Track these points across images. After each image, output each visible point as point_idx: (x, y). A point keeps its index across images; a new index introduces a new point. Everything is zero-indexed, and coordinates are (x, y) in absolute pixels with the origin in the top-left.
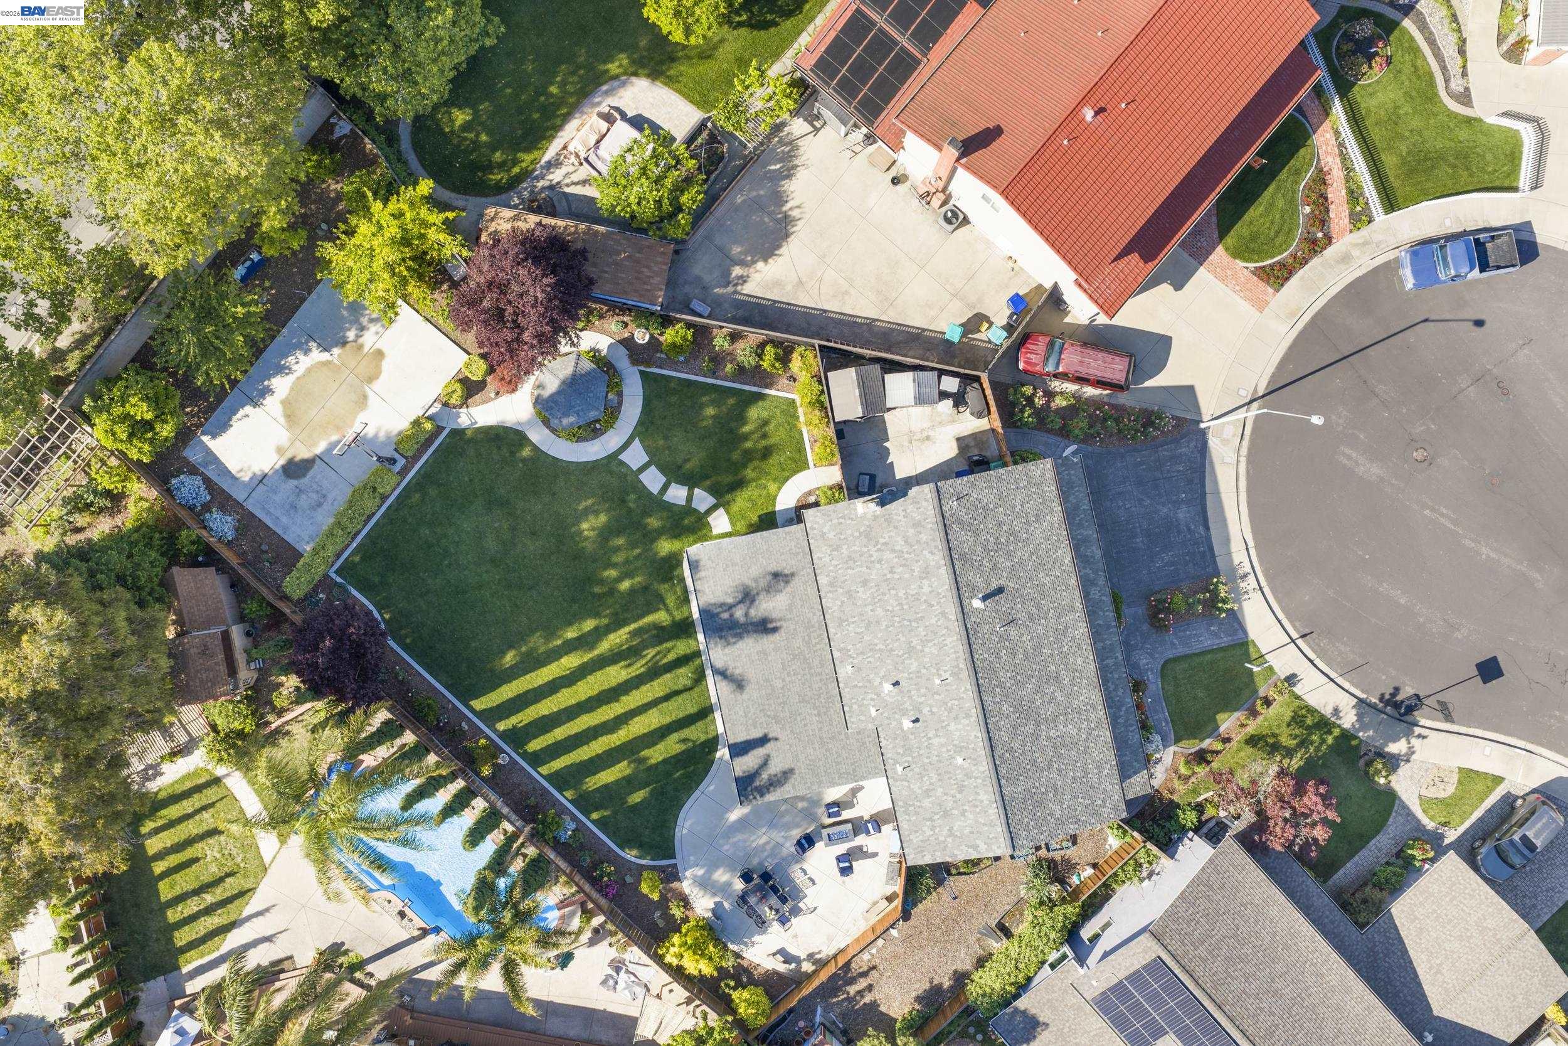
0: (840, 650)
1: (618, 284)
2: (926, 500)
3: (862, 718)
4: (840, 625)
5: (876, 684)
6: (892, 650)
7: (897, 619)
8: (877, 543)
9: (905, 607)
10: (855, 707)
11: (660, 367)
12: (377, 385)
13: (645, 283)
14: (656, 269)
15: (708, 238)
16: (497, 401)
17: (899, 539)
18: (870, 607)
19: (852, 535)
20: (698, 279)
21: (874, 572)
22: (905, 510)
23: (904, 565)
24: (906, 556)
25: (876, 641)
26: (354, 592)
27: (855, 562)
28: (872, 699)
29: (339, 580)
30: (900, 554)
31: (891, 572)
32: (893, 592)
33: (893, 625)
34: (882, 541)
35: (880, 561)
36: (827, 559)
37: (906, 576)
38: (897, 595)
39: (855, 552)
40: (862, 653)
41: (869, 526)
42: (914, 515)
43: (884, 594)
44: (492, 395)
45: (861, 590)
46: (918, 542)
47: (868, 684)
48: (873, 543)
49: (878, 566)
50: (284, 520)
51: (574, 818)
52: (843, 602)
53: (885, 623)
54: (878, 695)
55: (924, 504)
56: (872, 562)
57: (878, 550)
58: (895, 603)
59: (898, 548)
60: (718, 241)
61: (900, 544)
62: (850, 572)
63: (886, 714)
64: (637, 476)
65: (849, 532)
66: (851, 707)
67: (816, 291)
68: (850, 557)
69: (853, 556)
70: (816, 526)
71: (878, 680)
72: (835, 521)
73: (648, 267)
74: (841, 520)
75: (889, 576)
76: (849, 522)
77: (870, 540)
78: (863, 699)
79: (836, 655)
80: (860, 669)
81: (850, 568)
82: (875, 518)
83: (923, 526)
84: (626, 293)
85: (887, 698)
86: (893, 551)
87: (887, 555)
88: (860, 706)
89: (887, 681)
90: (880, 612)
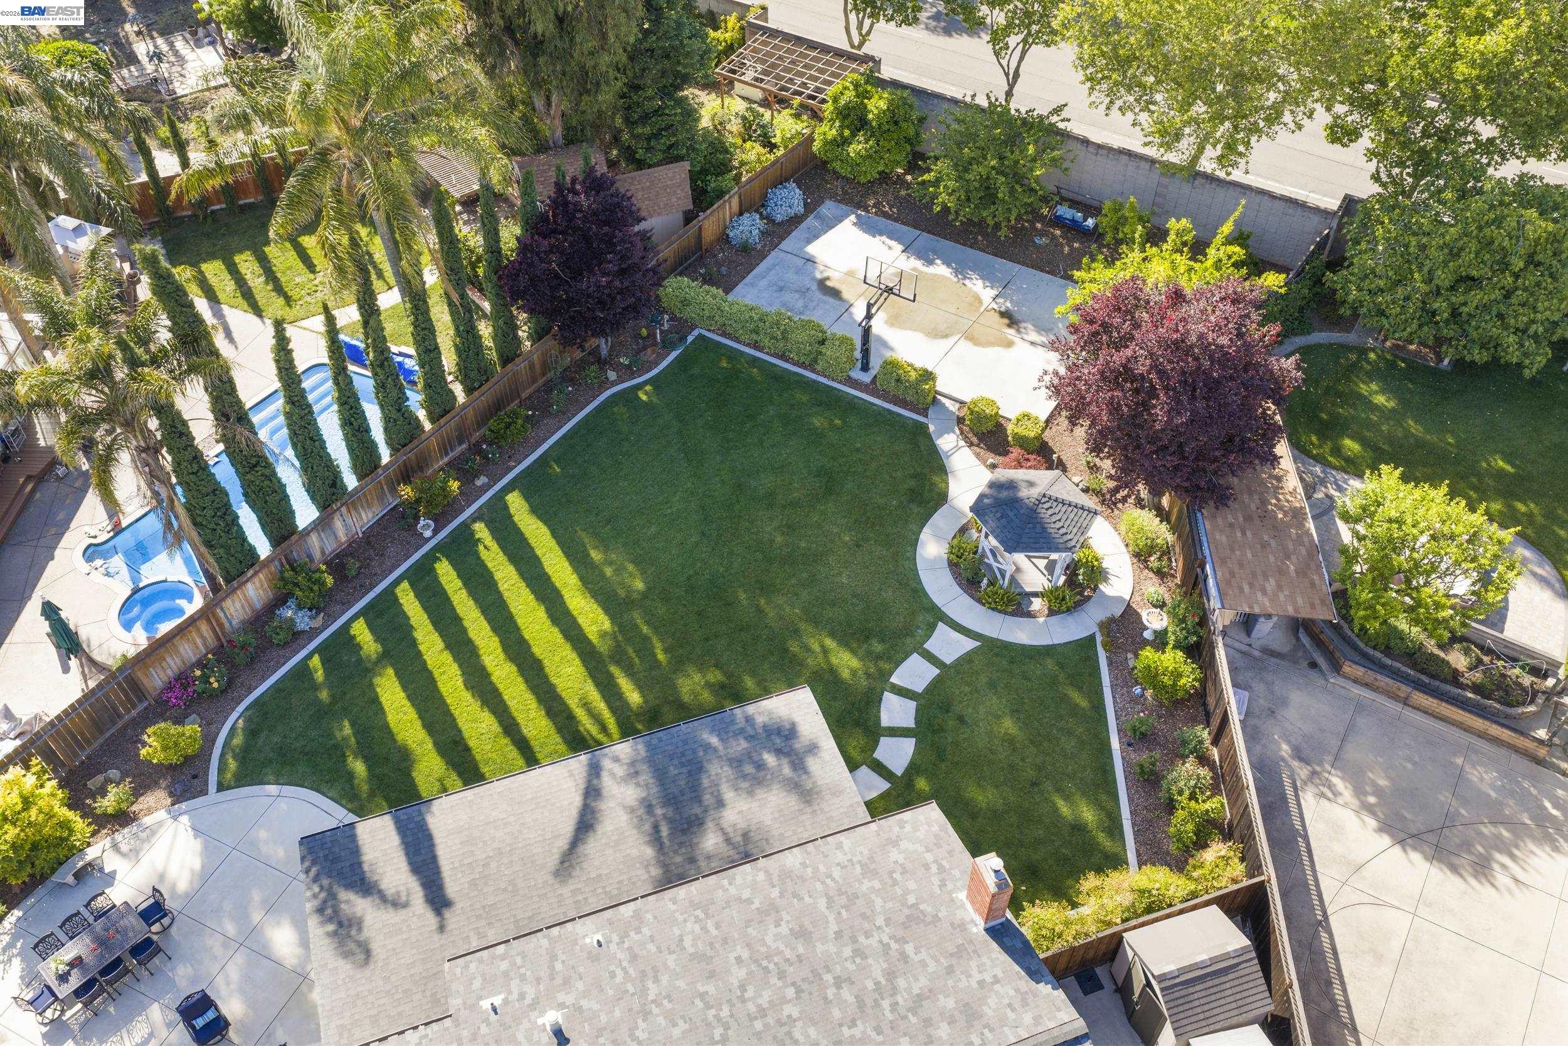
0: (637, 914)
1: (1232, 550)
2: (1037, 1019)
3: (477, 984)
4: (694, 906)
5: (561, 997)
6: (646, 1014)
7: (725, 1012)
8: (902, 941)
9: (758, 1025)
10: (504, 965)
11: (1110, 664)
12: (964, 346)
13: (1251, 585)
14: (1282, 597)
15: (1360, 707)
16: (983, 467)
17: (923, 982)
18: (745, 955)
19: (906, 892)
20: (1284, 702)
21: (832, 948)
22: (996, 980)
23: (861, 1004)
24: (886, 1004)
25: (664, 979)
26: (674, 354)
27: (846, 907)
28: (522, 996)
29: (690, 339)
30: (889, 986)
31: (838, 983)
32: (790, 992)
33: (708, 1006)
34: (909, 948)
35: (859, 953)
36: (840, 857)
37: (837, 1014)
38: (784, 1001)
39: (870, 903)
40: (634, 958)
41: (936, 919)
42: (992, 1001)
43: (782, 975)
44: (991, 461)
45: (784, 929)
46: (928, 1022)
47: (559, 980)
48: (900, 933)
49: (847, 952)
50: (763, 283)
51: (314, 633)
52: (749, 901)
53: (710, 988)
54: (533, 1006)
55: (1028, 1018)
56: (854, 940)
57: (886, 947)
58: (764, 1001)
59: (901, 983)
60: (1361, 721)
61: (909, 985)
62: (822, 903)
63: (484, 1029)
64: (915, 650)
65: (912, 885)
66: (503, 958)
67: (1354, 898)
68: (856, 896)
69: (860, 902)
70: (908, 828)
71: (569, 999)
72: (929, 857)
73: (1280, 587)
74: (934, 868)
75: (828, 978)
76: (936, 881)
77: (905, 926)
78: (523, 978)
79: (626, 911)
80: (594, 958)
81: (830, 901)
82: (962, 926)
83: (969, 1025)
84: (1223, 561)
85: (526, 1024)
86: (891, 975)
87: (877, 969)
88: (506, 974)
89: (567, 1017)
90: (739, 974)
